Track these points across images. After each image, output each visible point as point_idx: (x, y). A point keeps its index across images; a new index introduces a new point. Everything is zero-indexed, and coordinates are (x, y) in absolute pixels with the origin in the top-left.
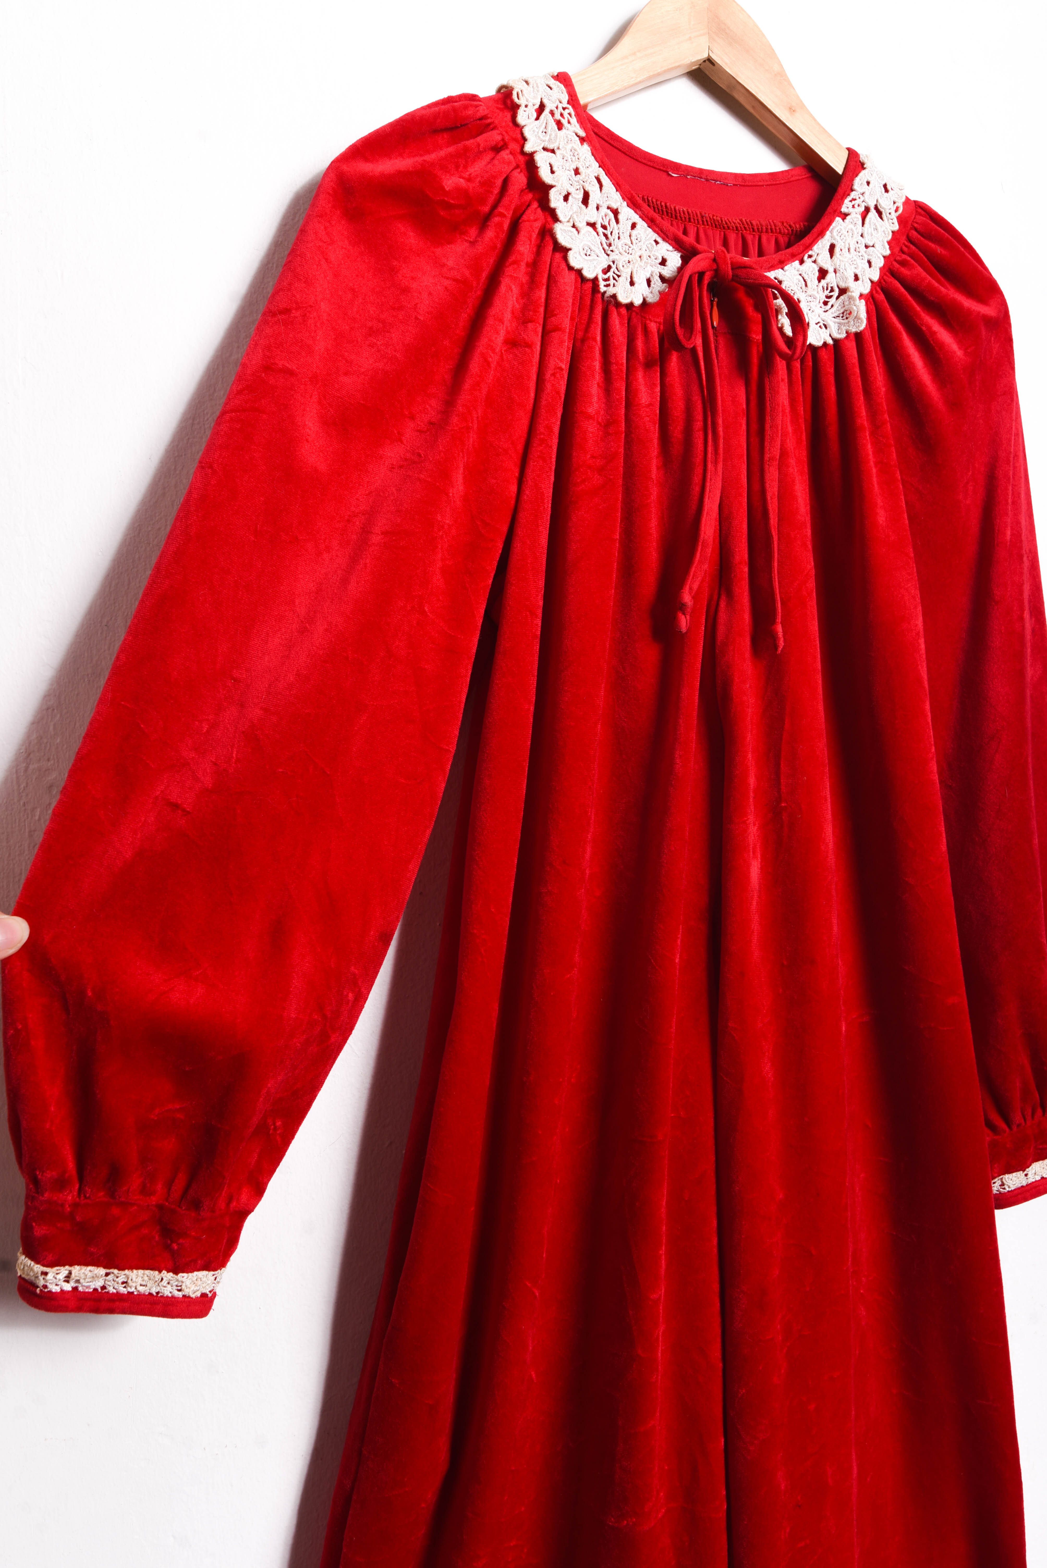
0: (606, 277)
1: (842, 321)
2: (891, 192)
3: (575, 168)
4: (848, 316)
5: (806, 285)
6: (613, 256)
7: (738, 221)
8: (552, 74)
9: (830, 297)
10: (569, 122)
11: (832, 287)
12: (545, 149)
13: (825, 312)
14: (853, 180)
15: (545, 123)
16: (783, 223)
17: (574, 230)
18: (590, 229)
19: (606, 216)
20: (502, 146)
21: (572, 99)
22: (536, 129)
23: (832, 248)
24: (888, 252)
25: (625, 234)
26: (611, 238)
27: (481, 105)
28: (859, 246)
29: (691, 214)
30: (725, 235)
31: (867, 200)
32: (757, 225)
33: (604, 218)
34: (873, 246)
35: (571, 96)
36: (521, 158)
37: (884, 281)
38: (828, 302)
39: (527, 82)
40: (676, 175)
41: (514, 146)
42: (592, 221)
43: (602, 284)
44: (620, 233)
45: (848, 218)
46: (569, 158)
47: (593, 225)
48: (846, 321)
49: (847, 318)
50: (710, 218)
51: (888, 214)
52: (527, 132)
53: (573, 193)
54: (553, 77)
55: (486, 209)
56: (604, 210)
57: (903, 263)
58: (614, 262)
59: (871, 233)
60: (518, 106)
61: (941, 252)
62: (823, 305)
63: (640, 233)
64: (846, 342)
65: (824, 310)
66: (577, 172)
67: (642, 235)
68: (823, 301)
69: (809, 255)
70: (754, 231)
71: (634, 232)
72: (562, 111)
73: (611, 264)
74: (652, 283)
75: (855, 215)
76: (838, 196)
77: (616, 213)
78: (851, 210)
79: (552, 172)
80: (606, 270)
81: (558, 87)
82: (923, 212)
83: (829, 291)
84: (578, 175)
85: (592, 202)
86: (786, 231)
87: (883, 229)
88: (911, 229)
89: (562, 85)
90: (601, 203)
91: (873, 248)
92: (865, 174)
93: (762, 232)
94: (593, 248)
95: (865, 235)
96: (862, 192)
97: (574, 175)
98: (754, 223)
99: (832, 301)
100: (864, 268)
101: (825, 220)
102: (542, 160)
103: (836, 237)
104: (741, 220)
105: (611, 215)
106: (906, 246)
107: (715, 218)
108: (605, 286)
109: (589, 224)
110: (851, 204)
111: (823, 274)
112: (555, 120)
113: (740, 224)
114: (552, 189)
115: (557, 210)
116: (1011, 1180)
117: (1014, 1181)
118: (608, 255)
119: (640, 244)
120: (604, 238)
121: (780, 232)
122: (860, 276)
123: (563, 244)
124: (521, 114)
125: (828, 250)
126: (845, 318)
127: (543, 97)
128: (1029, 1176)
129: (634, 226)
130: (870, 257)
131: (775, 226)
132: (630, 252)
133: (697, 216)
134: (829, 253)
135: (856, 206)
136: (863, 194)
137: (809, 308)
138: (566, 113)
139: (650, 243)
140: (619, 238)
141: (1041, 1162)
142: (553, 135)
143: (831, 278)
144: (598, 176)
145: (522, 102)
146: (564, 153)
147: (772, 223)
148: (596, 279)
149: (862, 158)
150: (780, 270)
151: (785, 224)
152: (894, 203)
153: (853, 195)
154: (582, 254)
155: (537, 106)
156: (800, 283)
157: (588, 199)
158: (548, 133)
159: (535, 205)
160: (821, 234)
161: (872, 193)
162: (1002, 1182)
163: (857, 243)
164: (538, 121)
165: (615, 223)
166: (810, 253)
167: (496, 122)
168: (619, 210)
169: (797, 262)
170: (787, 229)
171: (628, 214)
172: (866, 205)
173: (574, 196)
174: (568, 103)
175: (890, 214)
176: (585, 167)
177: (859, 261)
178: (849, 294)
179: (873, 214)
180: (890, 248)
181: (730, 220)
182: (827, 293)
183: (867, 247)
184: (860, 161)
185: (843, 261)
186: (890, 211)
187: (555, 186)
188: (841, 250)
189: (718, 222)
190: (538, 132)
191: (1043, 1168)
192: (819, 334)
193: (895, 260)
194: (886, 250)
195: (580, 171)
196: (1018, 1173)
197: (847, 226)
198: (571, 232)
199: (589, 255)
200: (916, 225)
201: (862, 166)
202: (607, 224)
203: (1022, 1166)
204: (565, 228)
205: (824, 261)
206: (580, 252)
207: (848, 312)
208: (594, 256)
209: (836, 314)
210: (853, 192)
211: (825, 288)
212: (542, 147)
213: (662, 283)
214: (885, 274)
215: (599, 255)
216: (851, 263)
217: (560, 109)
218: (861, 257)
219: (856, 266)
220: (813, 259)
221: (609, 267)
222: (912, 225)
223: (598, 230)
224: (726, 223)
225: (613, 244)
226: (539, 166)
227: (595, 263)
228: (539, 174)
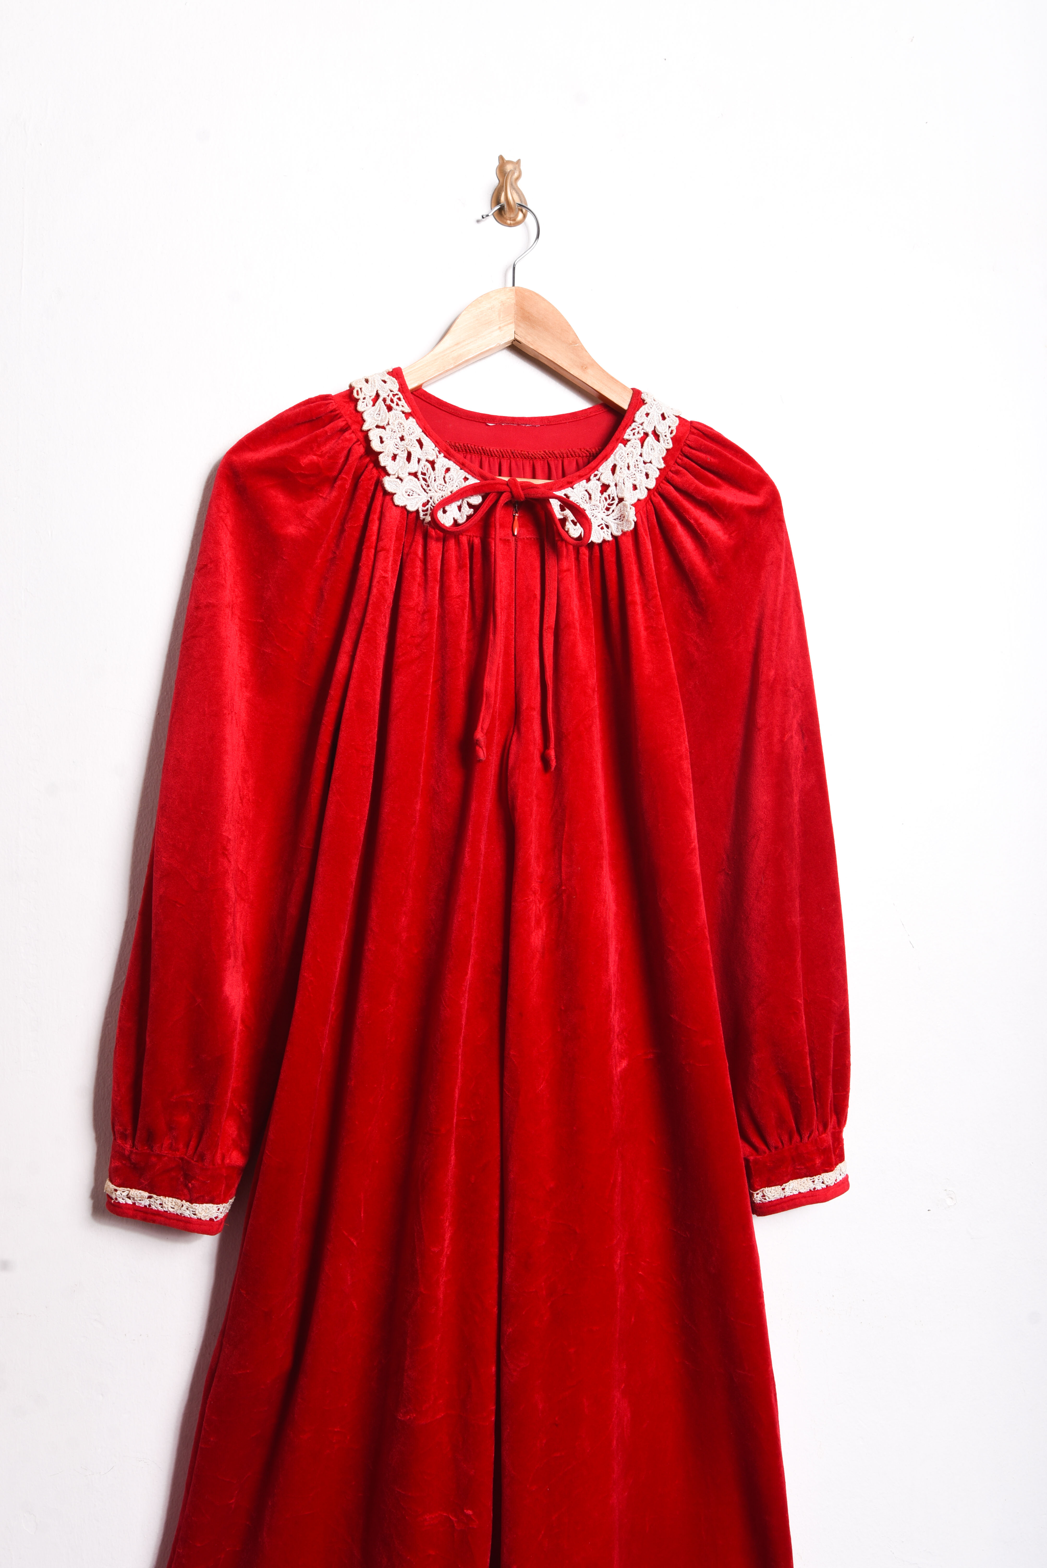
0: (425, 508)
1: (619, 522)
2: (667, 419)
3: (401, 436)
4: (623, 519)
5: (590, 498)
6: (430, 494)
7: (542, 452)
8: (387, 371)
9: (612, 504)
10: (397, 404)
11: (613, 497)
12: (378, 427)
13: (607, 515)
14: (635, 414)
15: (379, 408)
16: (581, 449)
17: (398, 480)
18: (412, 477)
19: (424, 466)
20: (347, 428)
21: (402, 387)
22: (372, 413)
23: (614, 467)
24: (663, 466)
25: (440, 477)
26: (429, 482)
27: (331, 402)
28: (638, 463)
29: (503, 452)
30: (533, 463)
31: (645, 428)
32: (559, 453)
33: (423, 468)
34: (651, 462)
35: (401, 385)
36: (360, 434)
37: (661, 487)
38: (610, 508)
39: (367, 381)
40: (493, 425)
41: (354, 427)
42: (413, 471)
43: (421, 514)
44: (436, 477)
45: (629, 443)
46: (397, 430)
47: (415, 475)
48: (621, 523)
49: (622, 520)
50: (519, 454)
51: (664, 437)
52: (365, 416)
53: (399, 454)
54: (389, 373)
55: (335, 474)
56: (423, 462)
57: (677, 473)
58: (431, 498)
59: (649, 452)
60: (357, 400)
61: (710, 460)
62: (605, 511)
63: (453, 474)
64: (623, 538)
65: (607, 514)
66: (402, 439)
67: (454, 476)
68: (605, 507)
69: (595, 474)
70: (557, 458)
71: (448, 475)
72: (393, 398)
73: (430, 499)
74: (462, 509)
75: (635, 441)
76: (621, 427)
77: (432, 463)
78: (631, 437)
79: (382, 442)
80: (424, 505)
81: (391, 380)
82: (696, 431)
83: (611, 500)
84: (403, 441)
85: (414, 459)
86: (585, 455)
87: (659, 449)
88: (685, 445)
89: (394, 379)
90: (421, 457)
91: (650, 464)
92: (645, 408)
93: (563, 458)
94: (414, 489)
95: (643, 455)
96: (641, 422)
97: (400, 441)
98: (556, 452)
99: (613, 507)
100: (641, 481)
101: (609, 447)
102: (374, 436)
103: (618, 459)
104: (545, 452)
105: (429, 466)
106: (680, 459)
107: (523, 452)
108: (424, 515)
109: (410, 474)
110: (631, 433)
111: (605, 487)
112: (386, 405)
113: (543, 454)
114: (381, 455)
115: (386, 467)
116: (771, 1192)
117: (773, 1193)
118: (427, 493)
119: (452, 482)
120: (423, 482)
121: (579, 456)
122: (638, 486)
123: (389, 491)
124: (360, 405)
125: (610, 470)
126: (621, 520)
127: (378, 389)
128: (785, 1190)
129: (448, 470)
130: (647, 471)
131: (574, 452)
132: (444, 489)
133: (508, 453)
134: (611, 472)
135: (636, 434)
136: (642, 424)
137: (593, 515)
138: (395, 399)
139: (460, 481)
140: (435, 480)
141: (799, 1180)
142: (384, 416)
143: (611, 491)
144: (420, 439)
145: (361, 396)
146: (393, 427)
147: (571, 451)
148: (417, 511)
149: (643, 396)
150: (570, 488)
151: (582, 450)
152: (669, 427)
153: (633, 425)
154: (405, 495)
155: (373, 397)
156: (585, 497)
157: (411, 456)
158: (381, 415)
159: (371, 465)
160: (606, 458)
161: (650, 422)
162: (763, 1194)
163: (637, 461)
164: (374, 407)
165: (432, 471)
166: (596, 472)
167: (342, 412)
168: (436, 461)
169: (585, 481)
170: (585, 453)
171: (442, 462)
172: (645, 431)
173: (400, 455)
174: (399, 390)
175: (666, 436)
176: (408, 435)
177: (638, 475)
178: (623, 502)
179: (651, 438)
180: (665, 463)
181: (535, 453)
182: (609, 501)
183: (645, 463)
184: (641, 399)
185: (621, 477)
186: (665, 434)
187: (383, 452)
188: (621, 468)
189: (526, 455)
190: (374, 415)
191: (801, 1185)
192: (600, 534)
193: (670, 471)
194: (661, 465)
195: (404, 438)
196: (776, 1187)
197: (627, 450)
198: (396, 482)
199: (412, 495)
200: (688, 442)
201: (643, 402)
202: (425, 472)
203: (780, 1180)
204: (391, 480)
205: (606, 479)
206: (403, 495)
207: (623, 516)
208: (415, 495)
209: (616, 517)
210: (634, 423)
211: (608, 498)
212: (376, 425)
213: (468, 509)
214: (662, 482)
215: (420, 494)
216: (630, 477)
217: (391, 396)
218: (640, 472)
219: (635, 479)
220: (597, 477)
221: (428, 501)
222: (685, 442)
223: (419, 477)
224: (533, 455)
225: (430, 485)
226: (371, 439)
227: (417, 500)
228: (371, 445)
